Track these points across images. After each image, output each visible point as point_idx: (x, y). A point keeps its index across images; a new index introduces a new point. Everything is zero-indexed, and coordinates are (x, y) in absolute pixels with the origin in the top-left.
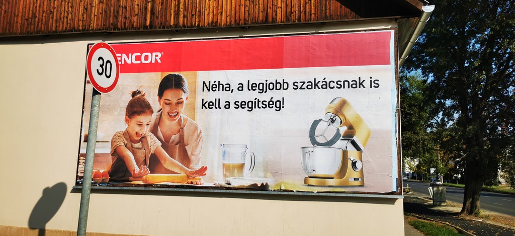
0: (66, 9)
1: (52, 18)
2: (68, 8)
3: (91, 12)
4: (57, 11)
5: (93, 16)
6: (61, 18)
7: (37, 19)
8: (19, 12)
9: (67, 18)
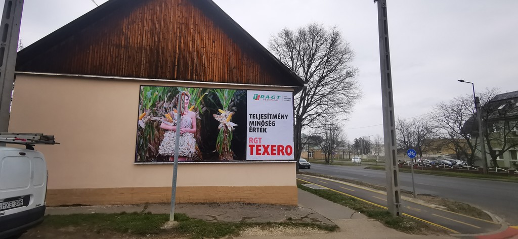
0: (124, 64)
1: (115, 68)
2: (125, 63)
3: (141, 67)
4: (118, 64)
5: (142, 70)
6: (120, 68)
7: (103, 67)
8: (88, 61)
9: (125, 69)
